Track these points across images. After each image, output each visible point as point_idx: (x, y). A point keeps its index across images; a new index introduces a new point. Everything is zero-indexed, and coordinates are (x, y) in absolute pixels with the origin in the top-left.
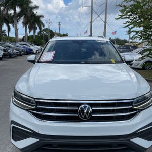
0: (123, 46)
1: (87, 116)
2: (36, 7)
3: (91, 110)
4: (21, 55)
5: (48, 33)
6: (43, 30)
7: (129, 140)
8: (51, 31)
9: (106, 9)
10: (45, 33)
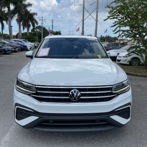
0: (113, 44)
1: (76, 98)
2: (30, 5)
3: (79, 93)
4: (15, 52)
5: (41, 30)
6: (37, 27)
7: (109, 117)
8: (44, 29)
9: (97, 8)
10: (38, 30)
